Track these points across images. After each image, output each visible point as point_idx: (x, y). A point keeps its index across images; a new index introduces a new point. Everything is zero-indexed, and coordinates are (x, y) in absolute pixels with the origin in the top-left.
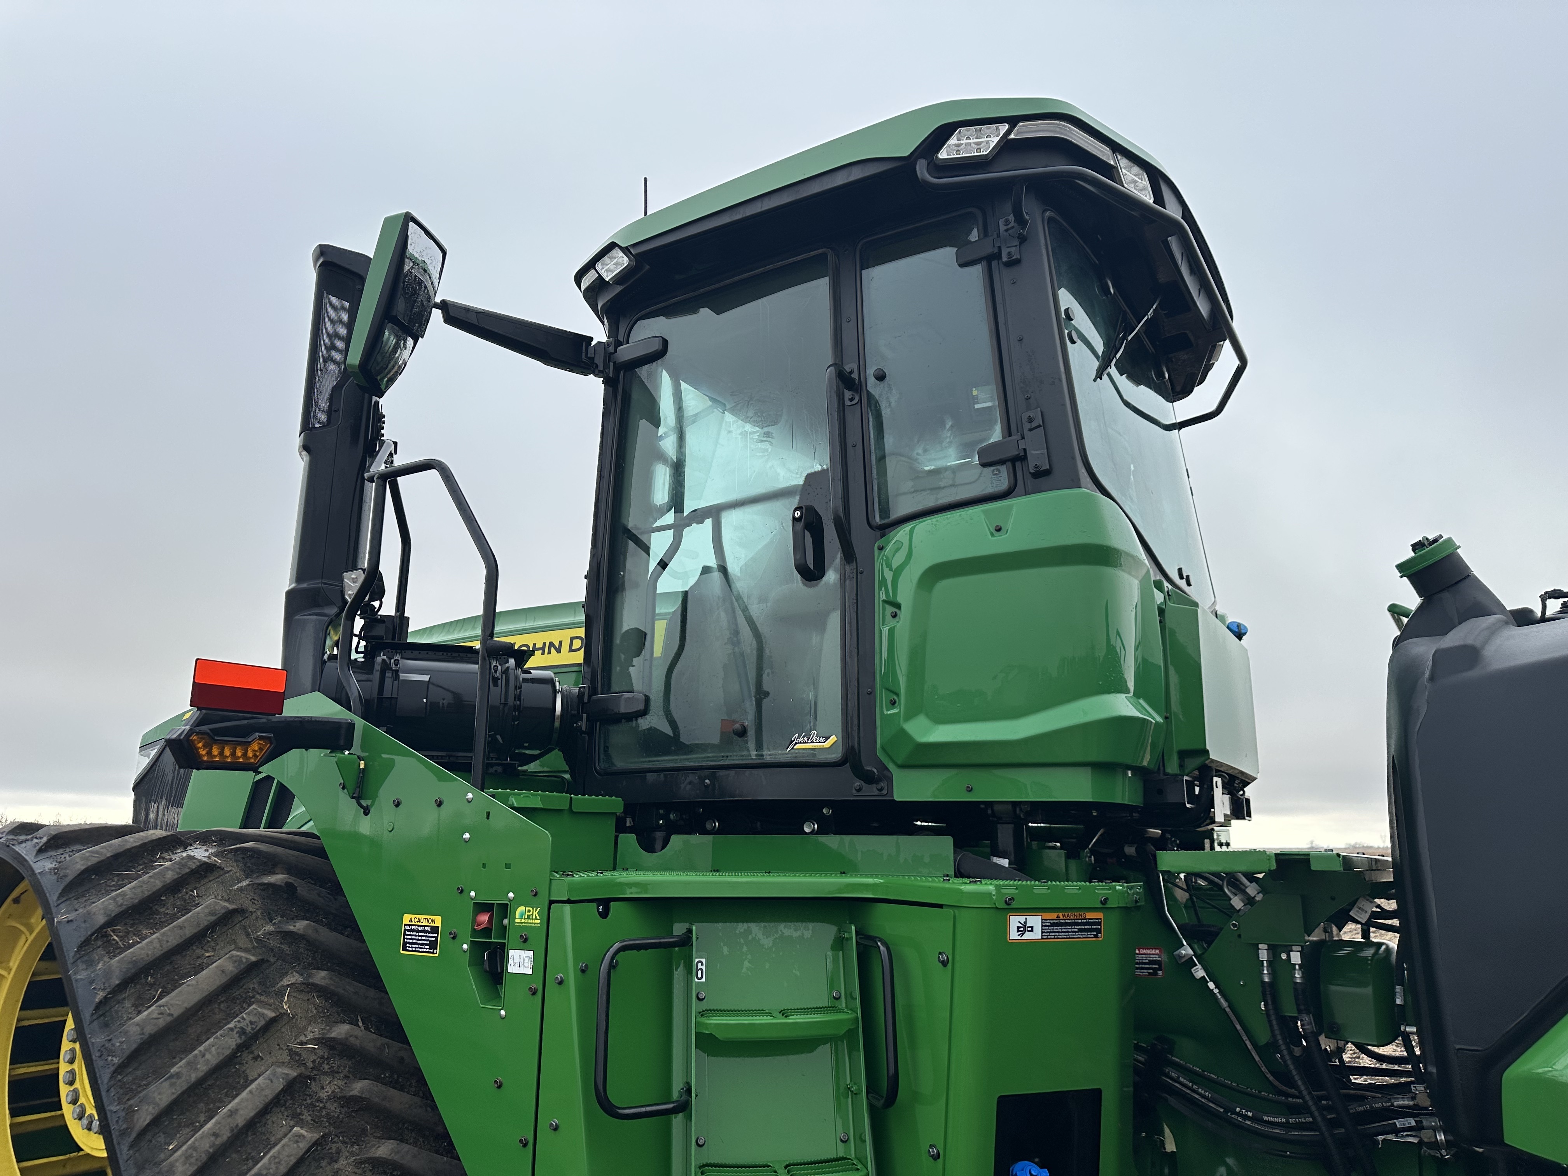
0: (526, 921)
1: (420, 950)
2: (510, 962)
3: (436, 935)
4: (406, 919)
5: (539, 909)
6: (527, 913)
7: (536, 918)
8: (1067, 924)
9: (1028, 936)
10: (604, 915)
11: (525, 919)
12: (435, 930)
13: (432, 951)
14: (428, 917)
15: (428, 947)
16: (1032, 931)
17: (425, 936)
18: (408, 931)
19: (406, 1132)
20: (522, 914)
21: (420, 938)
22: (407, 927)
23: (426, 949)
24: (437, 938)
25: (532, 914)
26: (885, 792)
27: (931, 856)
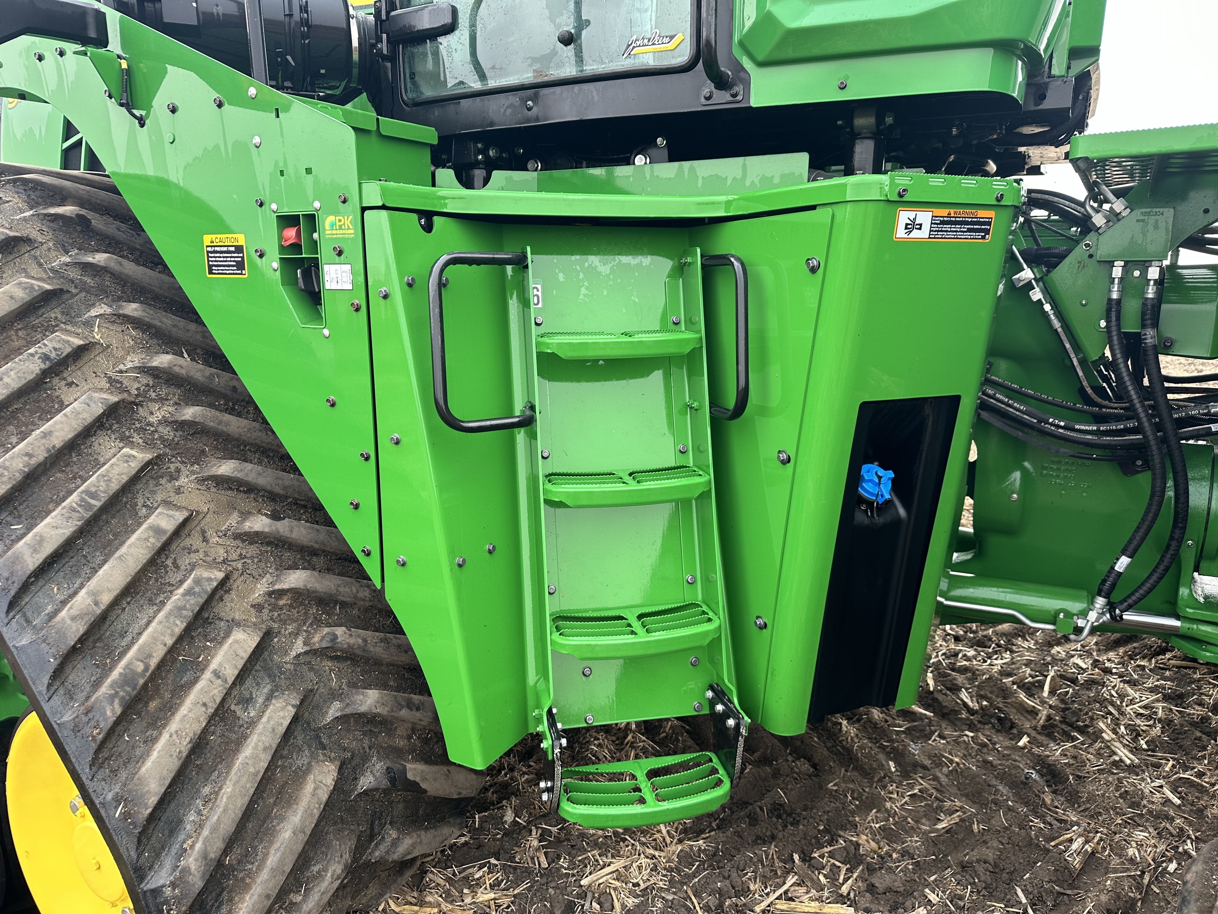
0: (338, 232)
1: (228, 272)
2: (326, 277)
3: (241, 255)
4: (207, 239)
5: (351, 217)
7: (349, 228)
8: (956, 223)
9: (916, 234)
10: (428, 228)
11: (337, 229)
12: (239, 249)
13: (240, 272)
14: (230, 236)
15: (235, 268)
16: (920, 229)
17: (230, 257)
18: (212, 252)
19: (249, 453)
20: (333, 226)
21: (225, 259)
22: (209, 249)
23: (234, 270)
24: (243, 258)
25: (344, 224)
26: (739, 98)
27: (782, 176)
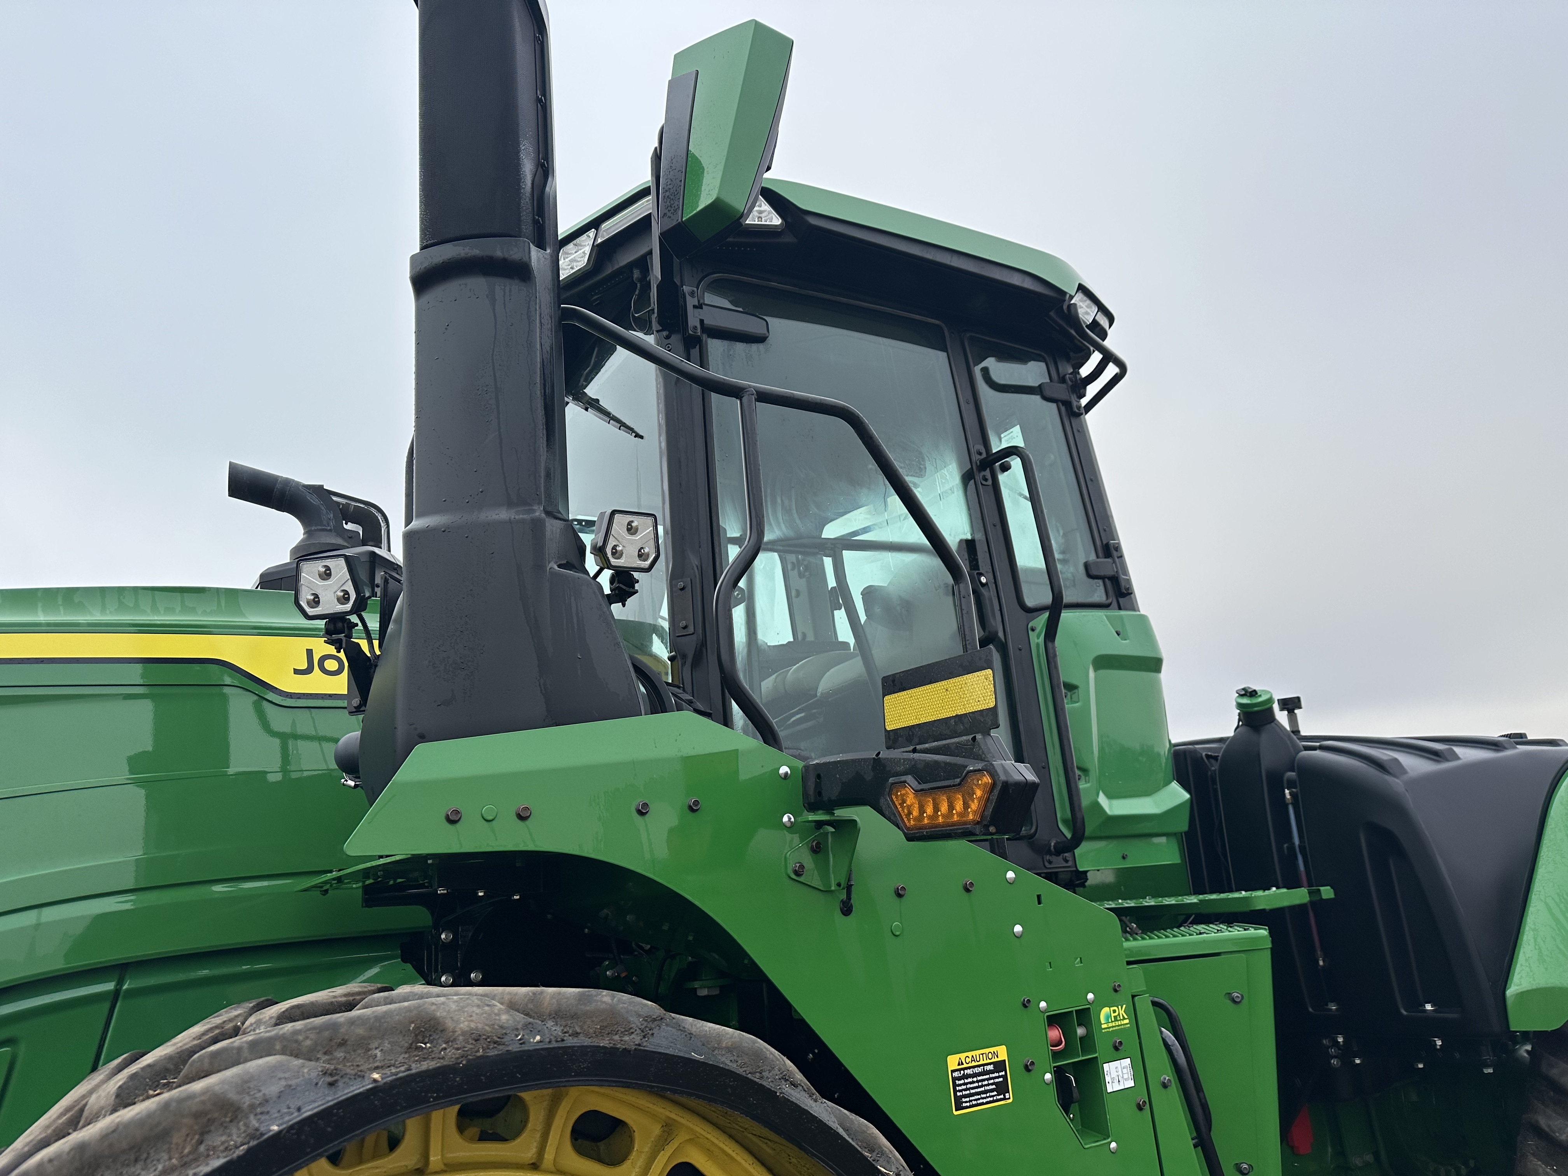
0: (1114, 1024)
1: (985, 1101)
2: (1108, 1079)
3: (1003, 1073)
4: (953, 1062)
5: (1124, 1006)
6: (1113, 1015)
7: (1124, 1019)
11: (1112, 1022)
12: (999, 1066)
13: (1002, 1096)
14: (986, 1051)
15: (995, 1093)
17: (988, 1079)
18: (959, 1079)
20: (1107, 1019)
21: (980, 1084)
22: (956, 1074)
23: (993, 1096)
24: (1005, 1077)
25: (1119, 1014)
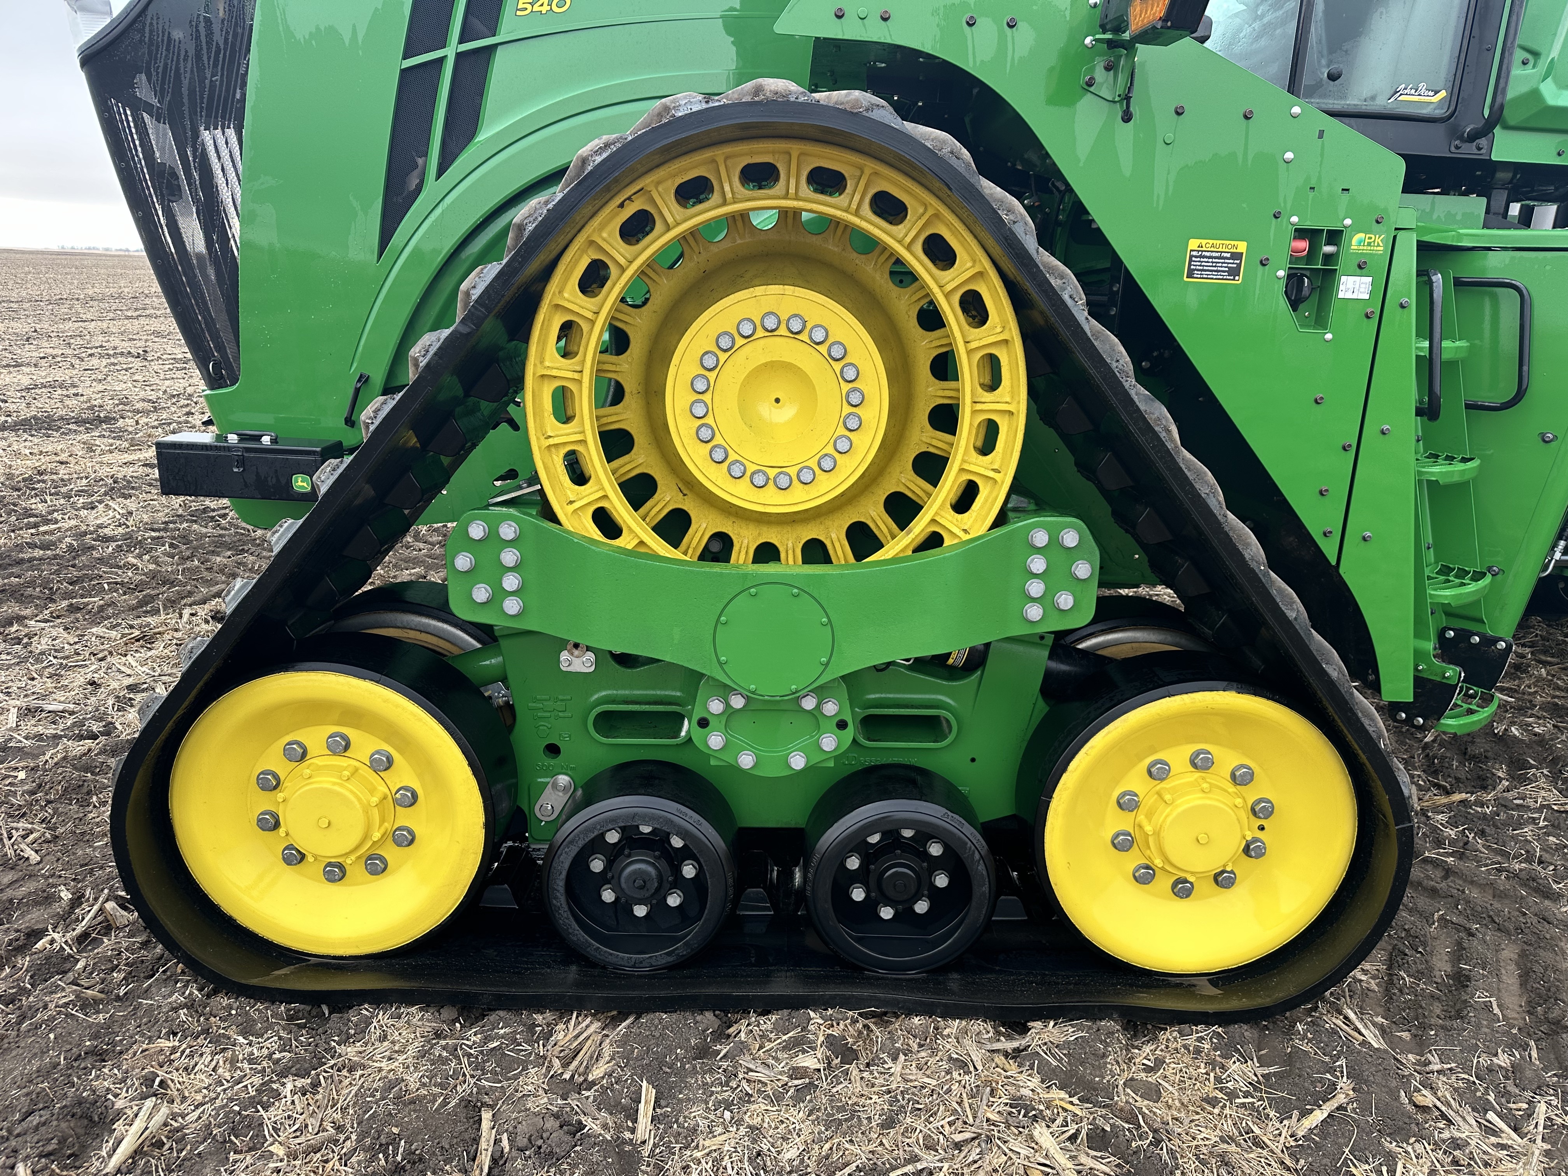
0: (1365, 248)
1: (1214, 277)
2: (1341, 287)
3: (1238, 262)
4: (1193, 244)
5: (1383, 236)
6: (1367, 240)
7: (1378, 245)
11: (1364, 246)
12: (1237, 256)
13: (1232, 277)
14: (1228, 242)
15: (1226, 274)
17: (1222, 263)
18: (1196, 257)
20: (1360, 243)
21: (1214, 264)
22: (1194, 253)
23: (1223, 276)
24: (1239, 265)
25: (1374, 241)
26: (1483, 151)
27: (1464, 214)
